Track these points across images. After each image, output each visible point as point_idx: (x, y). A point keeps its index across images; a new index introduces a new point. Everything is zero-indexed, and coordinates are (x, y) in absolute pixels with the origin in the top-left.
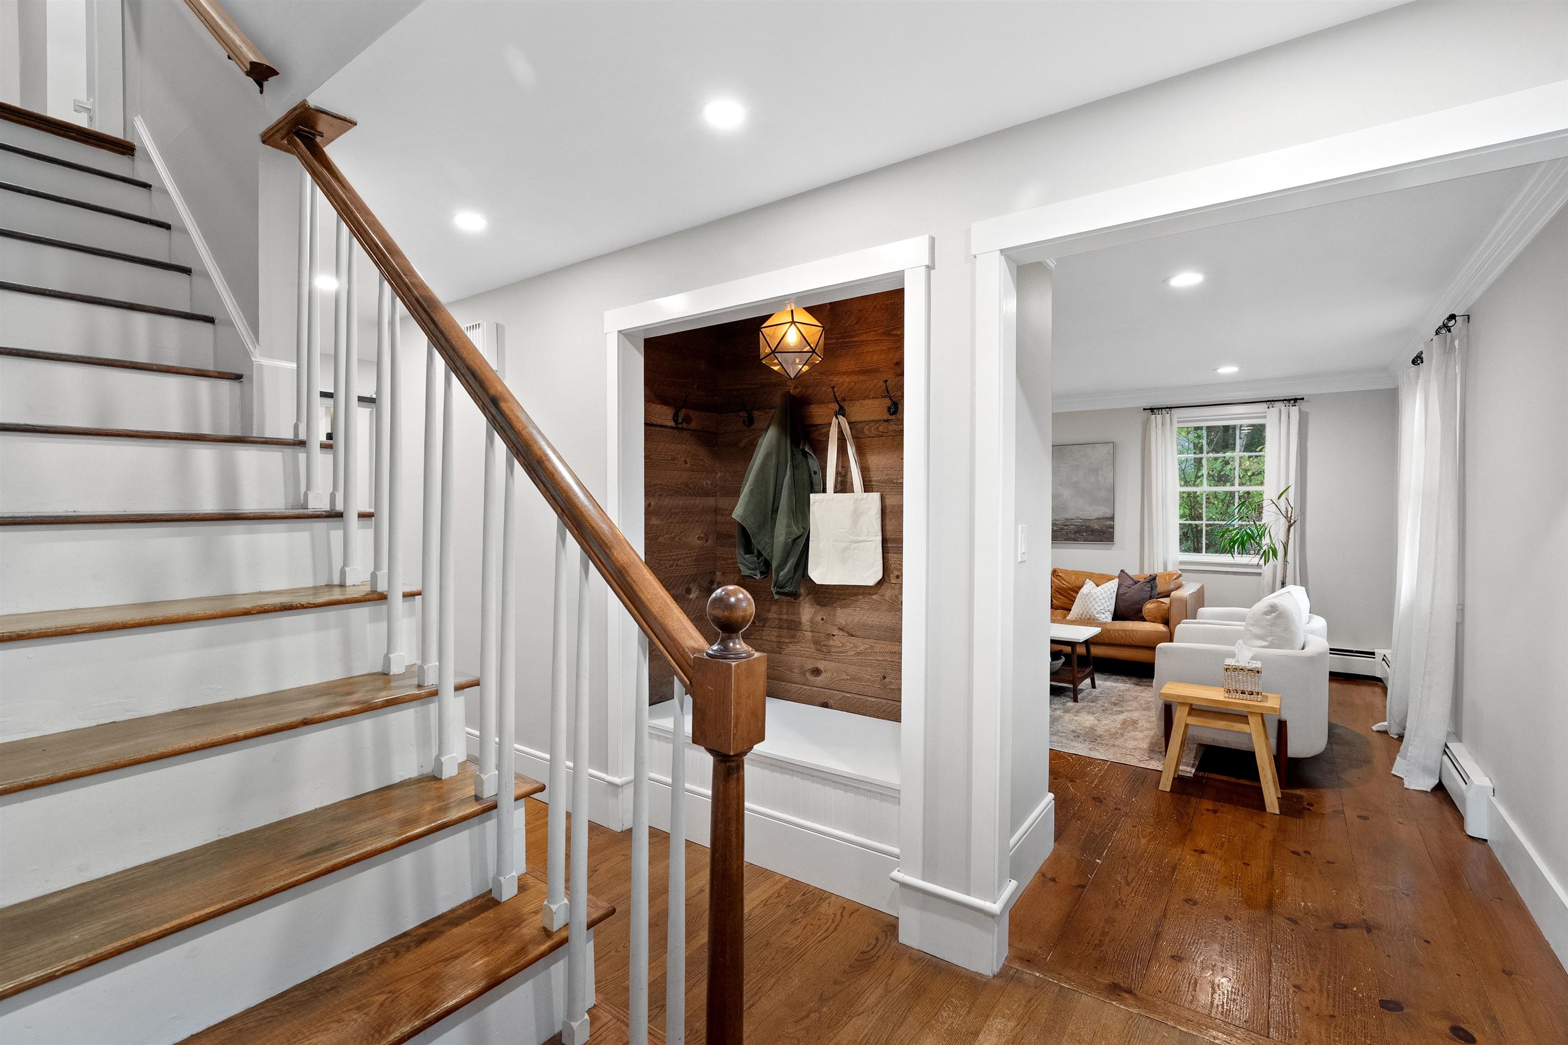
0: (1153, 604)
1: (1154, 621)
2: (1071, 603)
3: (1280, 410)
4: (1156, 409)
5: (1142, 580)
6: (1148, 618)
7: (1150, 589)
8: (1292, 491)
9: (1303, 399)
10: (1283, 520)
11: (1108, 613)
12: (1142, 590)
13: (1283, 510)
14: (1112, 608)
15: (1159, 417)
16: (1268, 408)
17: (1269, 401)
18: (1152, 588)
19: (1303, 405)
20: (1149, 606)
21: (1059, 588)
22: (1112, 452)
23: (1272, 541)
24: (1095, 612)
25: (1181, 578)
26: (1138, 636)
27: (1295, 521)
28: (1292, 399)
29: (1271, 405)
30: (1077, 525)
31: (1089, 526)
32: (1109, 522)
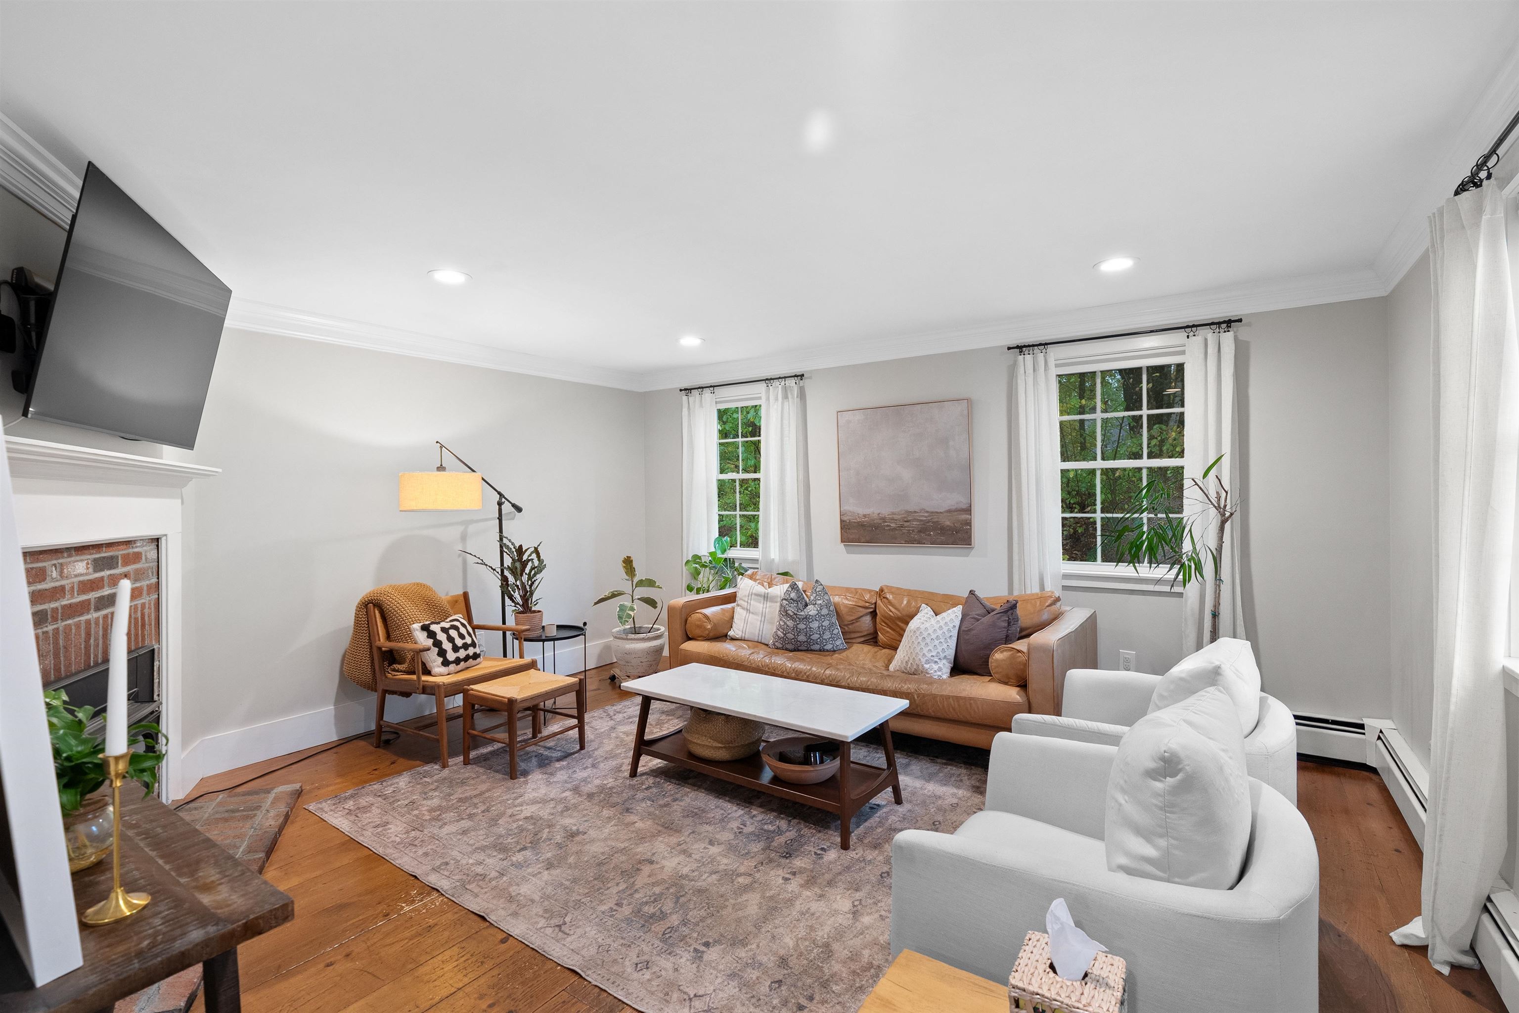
0: (1005, 653)
1: (1005, 681)
2: (898, 638)
3: (1206, 340)
4: (1025, 346)
5: (998, 607)
6: (997, 676)
7: (1006, 625)
8: (1226, 462)
9: (1240, 320)
10: (1213, 512)
11: (944, 661)
12: (993, 625)
13: (1213, 495)
14: (951, 653)
15: (1029, 358)
16: (1188, 337)
17: (1188, 327)
18: (1009, 623)
19: (1242, 331)
20: (999, 656)
21: (885, 617)
22: (966, 412)
23: (1194, 548)
24: (923, 660)
25: (1058, 604)
26: (978, 708)
27: (1232, 514)
28: (1224, 322)
29: (1192, 334)
30: (921, 521)
31: (937, 521)
32: (964, 517)
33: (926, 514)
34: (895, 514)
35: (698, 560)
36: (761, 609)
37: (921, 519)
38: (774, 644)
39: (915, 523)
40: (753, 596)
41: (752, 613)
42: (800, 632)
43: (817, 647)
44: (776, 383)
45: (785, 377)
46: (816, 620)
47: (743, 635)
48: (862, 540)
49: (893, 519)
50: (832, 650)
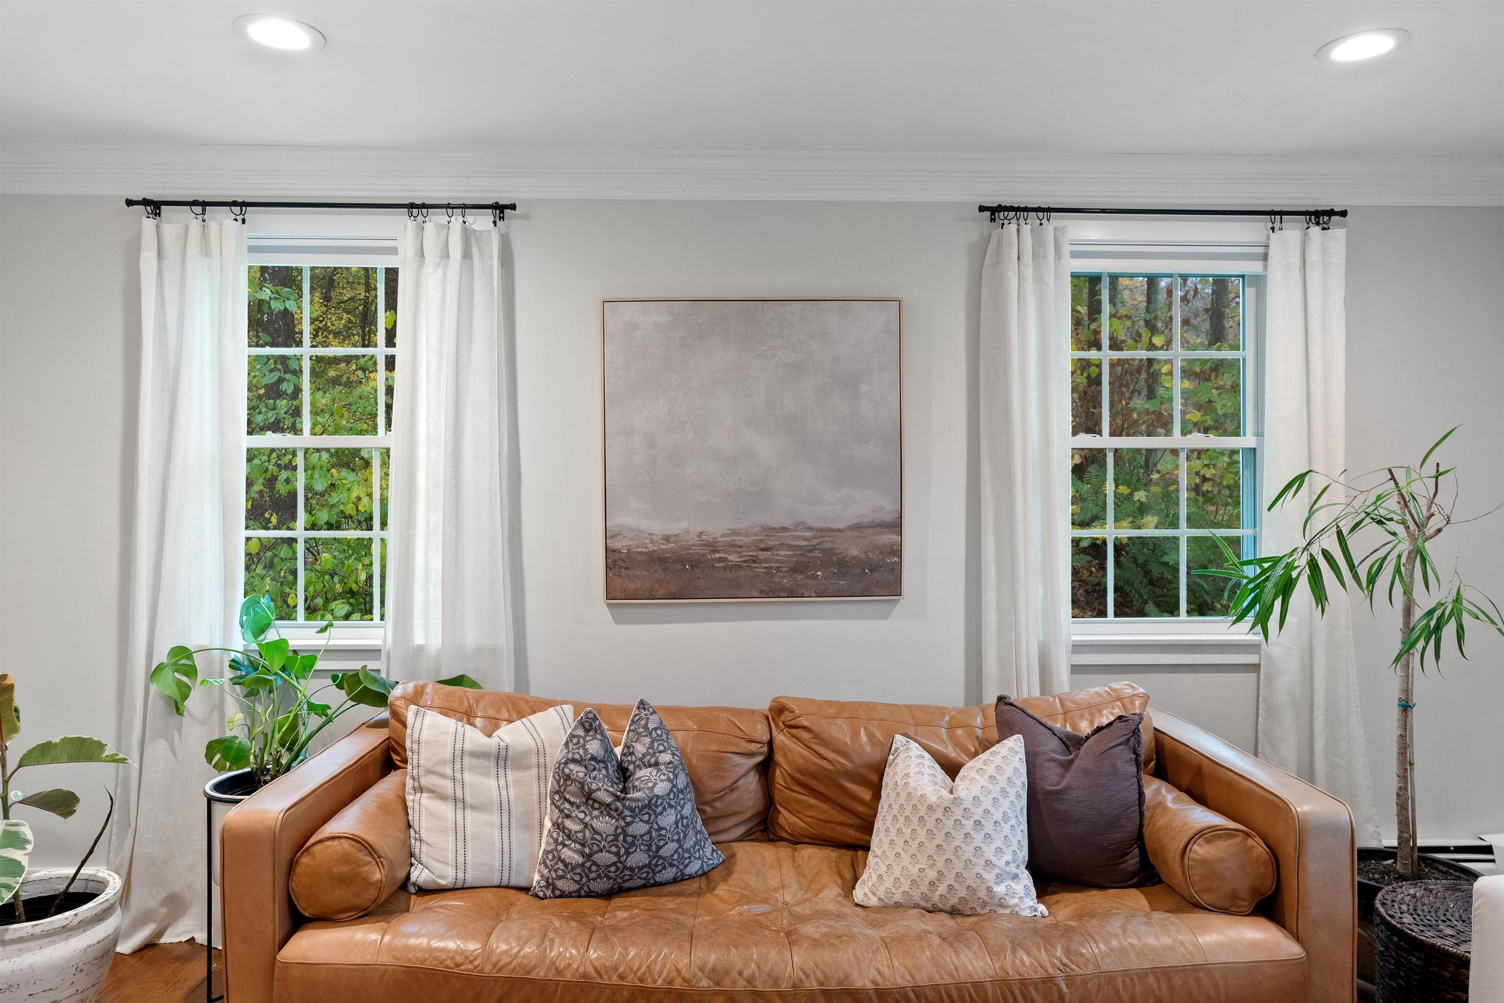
0: (1218, 842)
1: (1224, 906)
3: (1303, 239)
6: (1206, 896)
9: (1343, 214)
16: (1269, 230)
17: (1270, 212)
20: (1207, 852)
21: (803, 774)
22: (893, 328)
28: (1320, 213)
29: (1278, 225)
30: (797, 547)
31: (832, 549)
32: (888, 538)
33: (808, 534)
34: (739, 534)
35: (184, 661)
36: (496, 793)
37: (797, 543)
38: (549, 884)
39: (784, 553)
40: (467, 760)
41: (473, 807)
42: (633, 844)
43: (669, 873)
44: (439, 218)
45: (464, 207)
46: (671, 806)
47: (461, 875)
48: (661, 592)
49: (733, 545)
50: (700, 872)
